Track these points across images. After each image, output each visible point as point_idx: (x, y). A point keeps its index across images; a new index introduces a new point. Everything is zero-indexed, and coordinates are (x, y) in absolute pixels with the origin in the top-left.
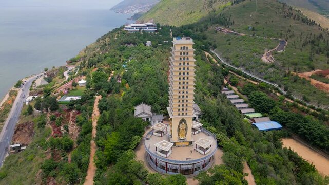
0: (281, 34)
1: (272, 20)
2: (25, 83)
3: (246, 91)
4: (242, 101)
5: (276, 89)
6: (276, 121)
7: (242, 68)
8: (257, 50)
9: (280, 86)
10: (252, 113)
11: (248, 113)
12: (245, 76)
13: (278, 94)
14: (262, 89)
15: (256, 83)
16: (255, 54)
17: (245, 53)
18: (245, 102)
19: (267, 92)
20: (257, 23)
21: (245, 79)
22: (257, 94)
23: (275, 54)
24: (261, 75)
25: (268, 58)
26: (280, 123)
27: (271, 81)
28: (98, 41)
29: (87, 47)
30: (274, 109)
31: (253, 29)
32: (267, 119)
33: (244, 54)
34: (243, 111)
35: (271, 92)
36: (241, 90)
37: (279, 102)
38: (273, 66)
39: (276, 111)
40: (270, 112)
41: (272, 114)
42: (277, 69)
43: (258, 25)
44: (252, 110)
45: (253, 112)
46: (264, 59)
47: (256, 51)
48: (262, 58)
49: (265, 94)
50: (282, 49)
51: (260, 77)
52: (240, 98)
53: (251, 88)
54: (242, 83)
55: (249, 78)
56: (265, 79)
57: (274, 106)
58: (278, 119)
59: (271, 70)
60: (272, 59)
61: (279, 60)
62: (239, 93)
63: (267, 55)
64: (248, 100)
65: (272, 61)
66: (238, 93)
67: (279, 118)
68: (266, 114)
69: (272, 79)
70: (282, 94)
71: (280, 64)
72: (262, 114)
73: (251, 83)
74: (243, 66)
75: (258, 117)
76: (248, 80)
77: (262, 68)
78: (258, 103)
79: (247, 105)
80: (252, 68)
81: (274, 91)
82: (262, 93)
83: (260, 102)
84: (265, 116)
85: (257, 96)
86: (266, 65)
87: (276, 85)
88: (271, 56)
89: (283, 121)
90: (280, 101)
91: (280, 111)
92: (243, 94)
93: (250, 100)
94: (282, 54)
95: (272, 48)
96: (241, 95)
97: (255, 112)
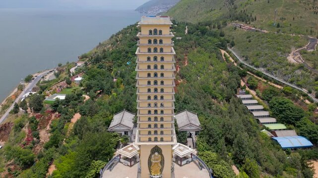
0: (311, 31)
1: (300, 15)
2: (35, 78)
3: (267, 97)
4: (261, 107)
5: (305, 95)
6: (305, 137)
7: (262, 69)
8: (282, 48)
9: (310, 92)
10: (272, 123)
11: (268, 123)
12: (266, 78)
13: (307, 102)
14: (287, 94)
15: (279, 87)
16: (280, 53)
17: (267, 51)
18: (264, 110)
19: (294, 99)
20: (282, 19)
21: (266, 81)
22: (281, 101)
23: (303, 53)
24: (286, 78)
25: (296, 58)
26: (310, 139)
27: (298, 86)
28: (112, 37)
29: (100, 43)
30: (302, 120)
31: (278, 26)
32: (293, 132)
33: (266, 53)
34: (262, 120)
35: (298, 98)
36: (260, 94)
37: (309, 112)
38: (301, 67)
39: (305, 124)
40: (296, 125)
41: (298, 127)
42: (306, 70)
43: (284, 22)
44: (274, 120)
45: (275, 123)
46: (291, 59)
47: (280, 50)
48: (288, 58)
49: (291, 101)
50: (313, 48)
51: (285, 80)
52: (258, 104)
53: (273, 92)
54: (263, 86)
55: (270, 81)
56: (291, 82)
57: (302, 117)
58: (307, 135)
59: (299, 72)
60: (300, 59)
61: (309, 60)
62: (258, 98)
63: (294, 54)
64: (268, 108)
65: (300, 61)
66: (256, 97)
67: (309, 133)
68: (292, 126)
69: (300, 83)
70: (312, 102)
71: (310, 65)
72: (286, 125)
73: (273, 86)
74: (265, 66)
75: (280, 130)
76: (269, 83)
77: (287, 69)
78: (281, 112)
79: (266, 113)
80: (275, 69)
81: (302, 98)
82: (286, 99)
83: (284, 110)
84: (290, 129)
85: (280, 104)
86: (293, 65)
87: (305, 91)
88: (299, 55)
89: (314, 137)
90: (310, 110)
91: (309, 123)
92: (263, 99)
93: (271, 107)
94: (313, 53)
95: (301, 47)
96: (261, 100)
97: (277, 123)
